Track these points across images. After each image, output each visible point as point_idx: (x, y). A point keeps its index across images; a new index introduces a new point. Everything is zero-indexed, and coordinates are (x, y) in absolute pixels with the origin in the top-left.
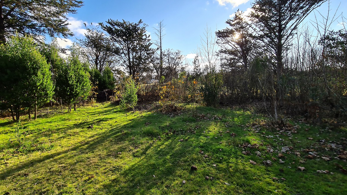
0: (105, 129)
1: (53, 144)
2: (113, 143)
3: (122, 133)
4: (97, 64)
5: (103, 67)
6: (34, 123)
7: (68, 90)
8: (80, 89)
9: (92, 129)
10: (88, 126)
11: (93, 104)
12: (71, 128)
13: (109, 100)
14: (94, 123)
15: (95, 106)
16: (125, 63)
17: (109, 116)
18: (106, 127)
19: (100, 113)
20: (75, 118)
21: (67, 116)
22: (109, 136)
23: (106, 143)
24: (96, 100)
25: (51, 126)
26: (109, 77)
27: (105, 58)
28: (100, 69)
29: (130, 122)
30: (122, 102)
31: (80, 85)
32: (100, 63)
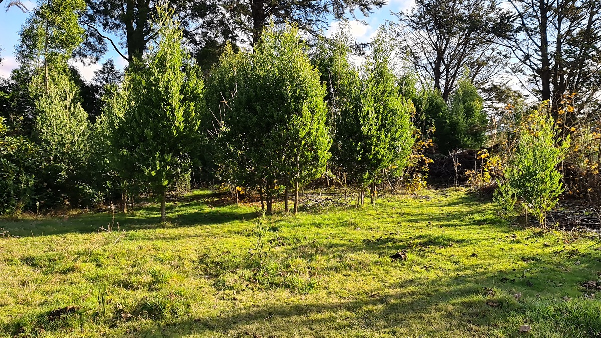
0: (438, 272)
1: (313, 280)
2: (454, 323)
3: (489, 297)
4: (437, 75)
5: (455, 82)
6: (291, 223)
7: (358, 149)
8: (385, 147)
9: (404, 262)
10: (394, 252)
11: (416, 192)
12: (354, 249)
13: (463, 181)
14: (410, 247)
15: (422, 197)
16: (528, 62)
17: (456, 232)
18: (442, 266)
19: (433, 219)
20: (369, 224)
21: (353, 216)
22: (445, 297)
23: (433, 315)
24: (426, 180)
25: (318, 234)
26: (469, 112)
27: (463, 55)
28: (446, 88)
29: (523, 264)
30: (501, 194)
31: (386, 136)
32: (448, 72)
